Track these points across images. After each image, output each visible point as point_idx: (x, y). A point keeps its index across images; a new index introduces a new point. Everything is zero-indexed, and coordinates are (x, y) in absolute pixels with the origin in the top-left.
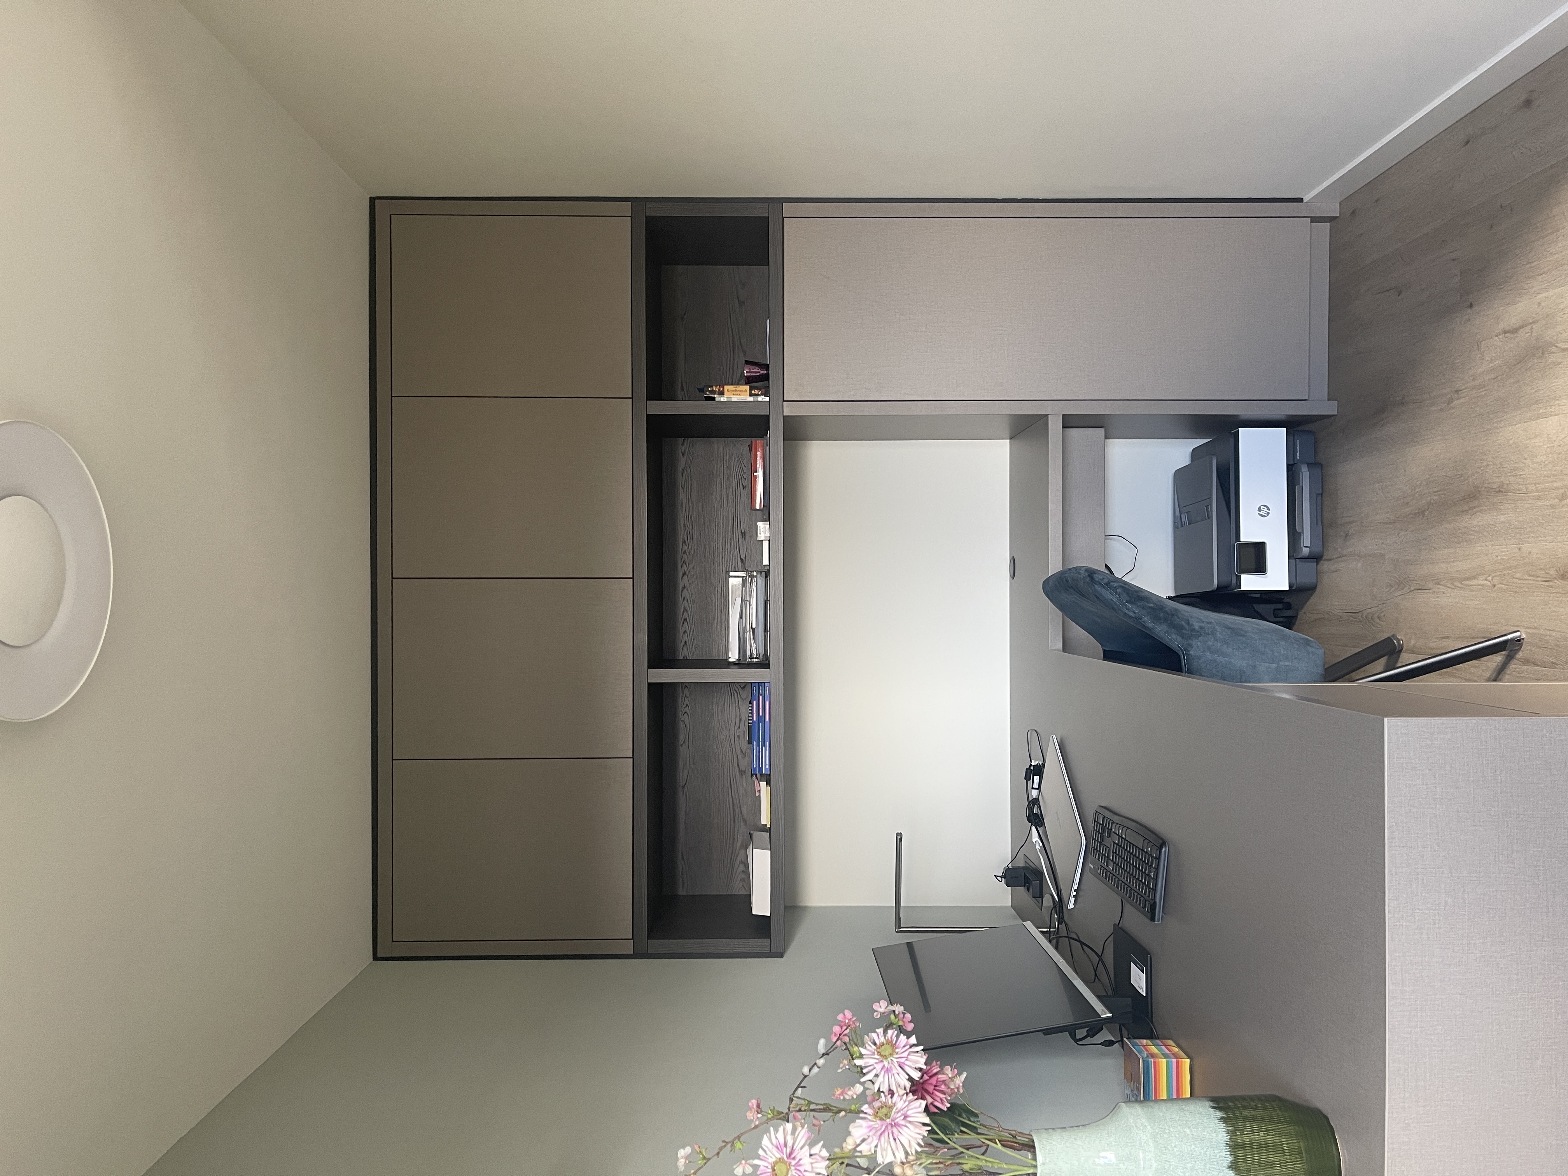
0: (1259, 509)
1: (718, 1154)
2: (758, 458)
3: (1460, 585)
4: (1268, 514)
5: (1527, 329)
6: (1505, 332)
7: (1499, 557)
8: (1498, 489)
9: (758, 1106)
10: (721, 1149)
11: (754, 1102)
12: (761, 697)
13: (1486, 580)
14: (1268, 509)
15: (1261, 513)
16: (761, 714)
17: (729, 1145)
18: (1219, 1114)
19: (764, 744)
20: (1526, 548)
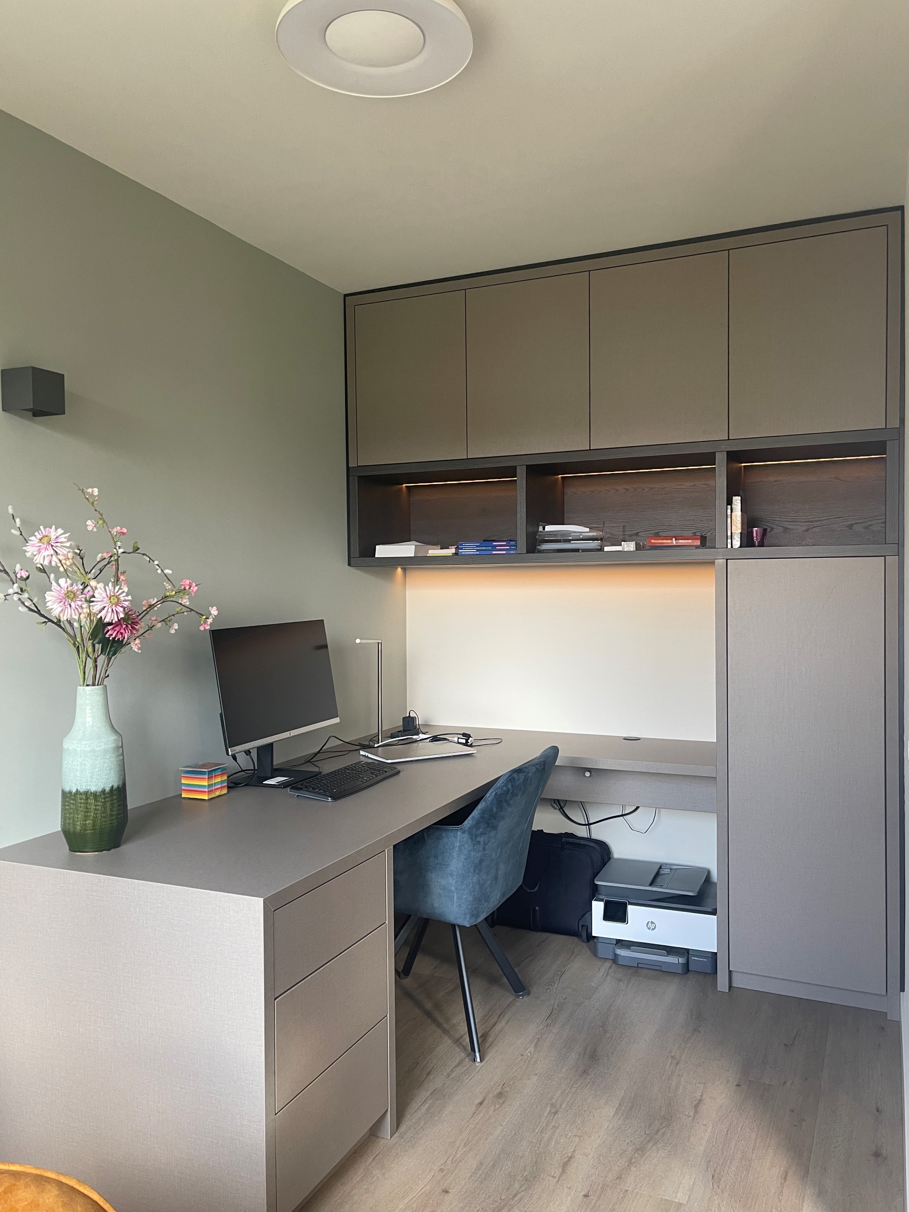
0: (652, 923)
1: (96, 510)
2: (687, 541)
3: (537, 1037)
4: (649, 929)
5: (692, 1114)
6: (700, 1100)
7: (539, 1062)
8: (587, 1071)
9: (123, 533)
10: (99, 512)
11: (125, 530)
12: (508, 547)
13: (530, 1052)
14: (653, 929)
15: (650, 924)
16: (497, 548)
17: (101, 517)
18: (108, 789)
19: (478, 550)
20: (535, 1078)
